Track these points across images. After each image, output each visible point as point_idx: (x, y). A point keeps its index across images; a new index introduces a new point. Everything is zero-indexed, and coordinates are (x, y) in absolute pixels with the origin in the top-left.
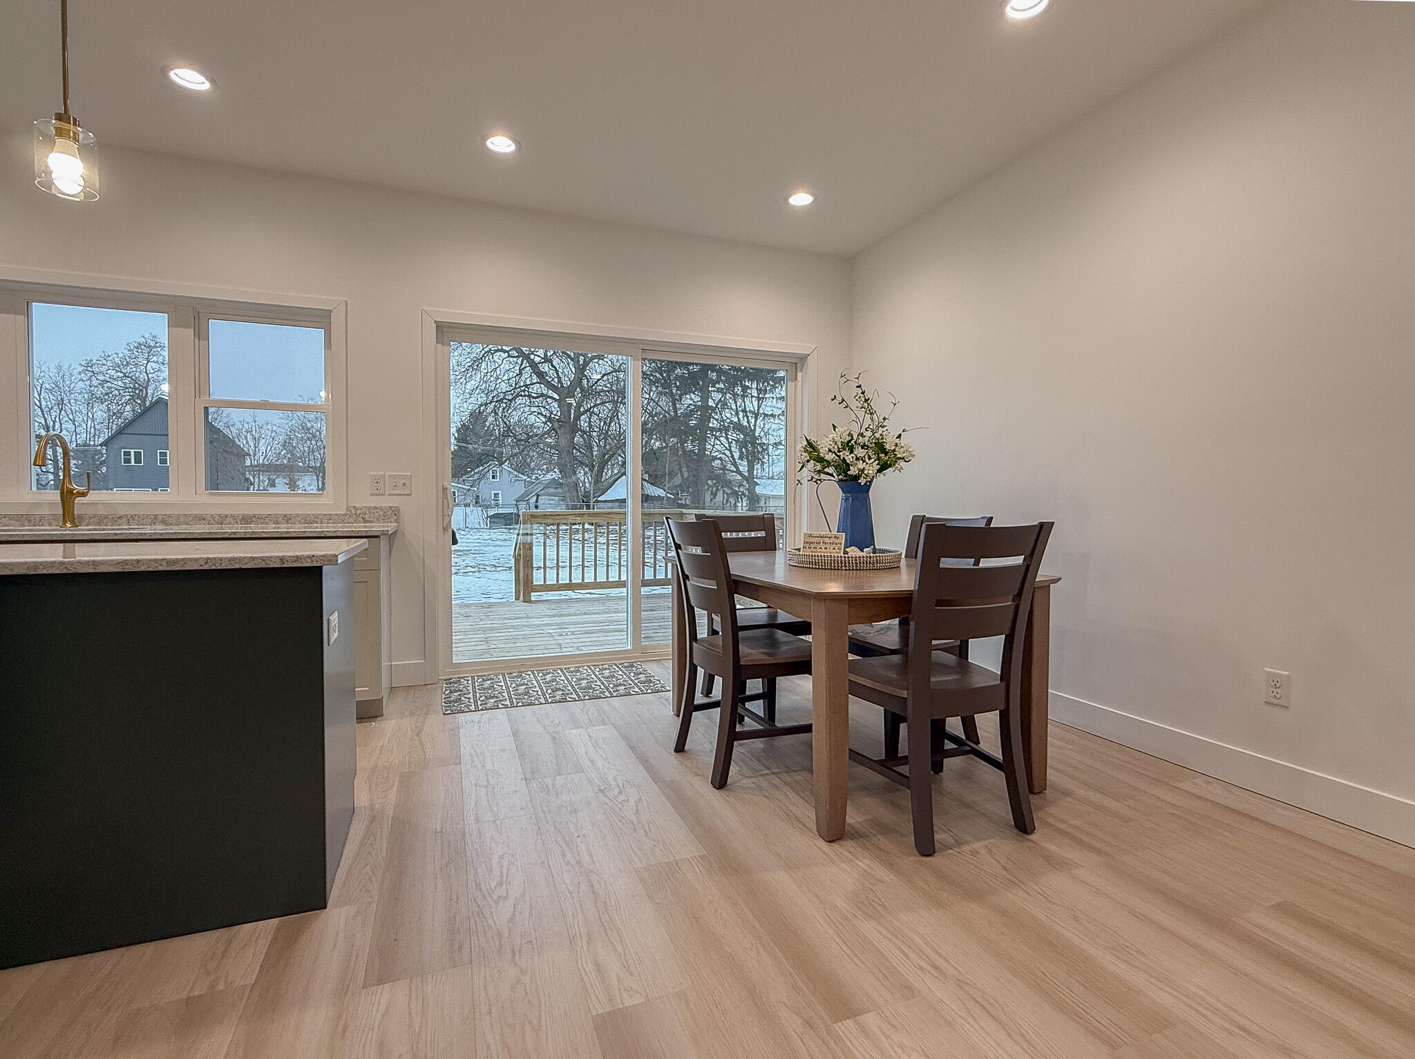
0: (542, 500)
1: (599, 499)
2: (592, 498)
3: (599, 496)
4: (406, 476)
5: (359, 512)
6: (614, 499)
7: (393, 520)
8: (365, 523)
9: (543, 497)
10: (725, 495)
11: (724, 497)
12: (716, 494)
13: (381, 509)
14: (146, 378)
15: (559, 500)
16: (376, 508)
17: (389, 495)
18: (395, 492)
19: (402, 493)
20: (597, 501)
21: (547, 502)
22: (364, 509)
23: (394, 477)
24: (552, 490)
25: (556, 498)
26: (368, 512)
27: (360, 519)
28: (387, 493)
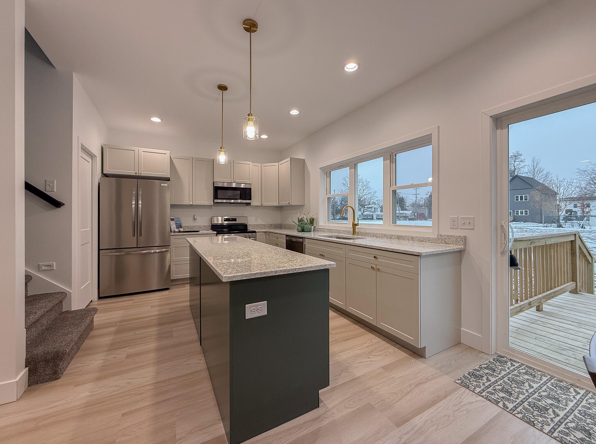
4: (471, 217)
5: (442, 238)
7: (461, 244)
8: (446, 244)
13: (454, 237)
14: (514, 168)
16: (451, 236)
17: (460, 229)
18: (464, 227)
19: (467, 228)
22: (445, 236)
23: (464, 218)
26: (447, 238)
27: (443, 241)
28: (459, 228)
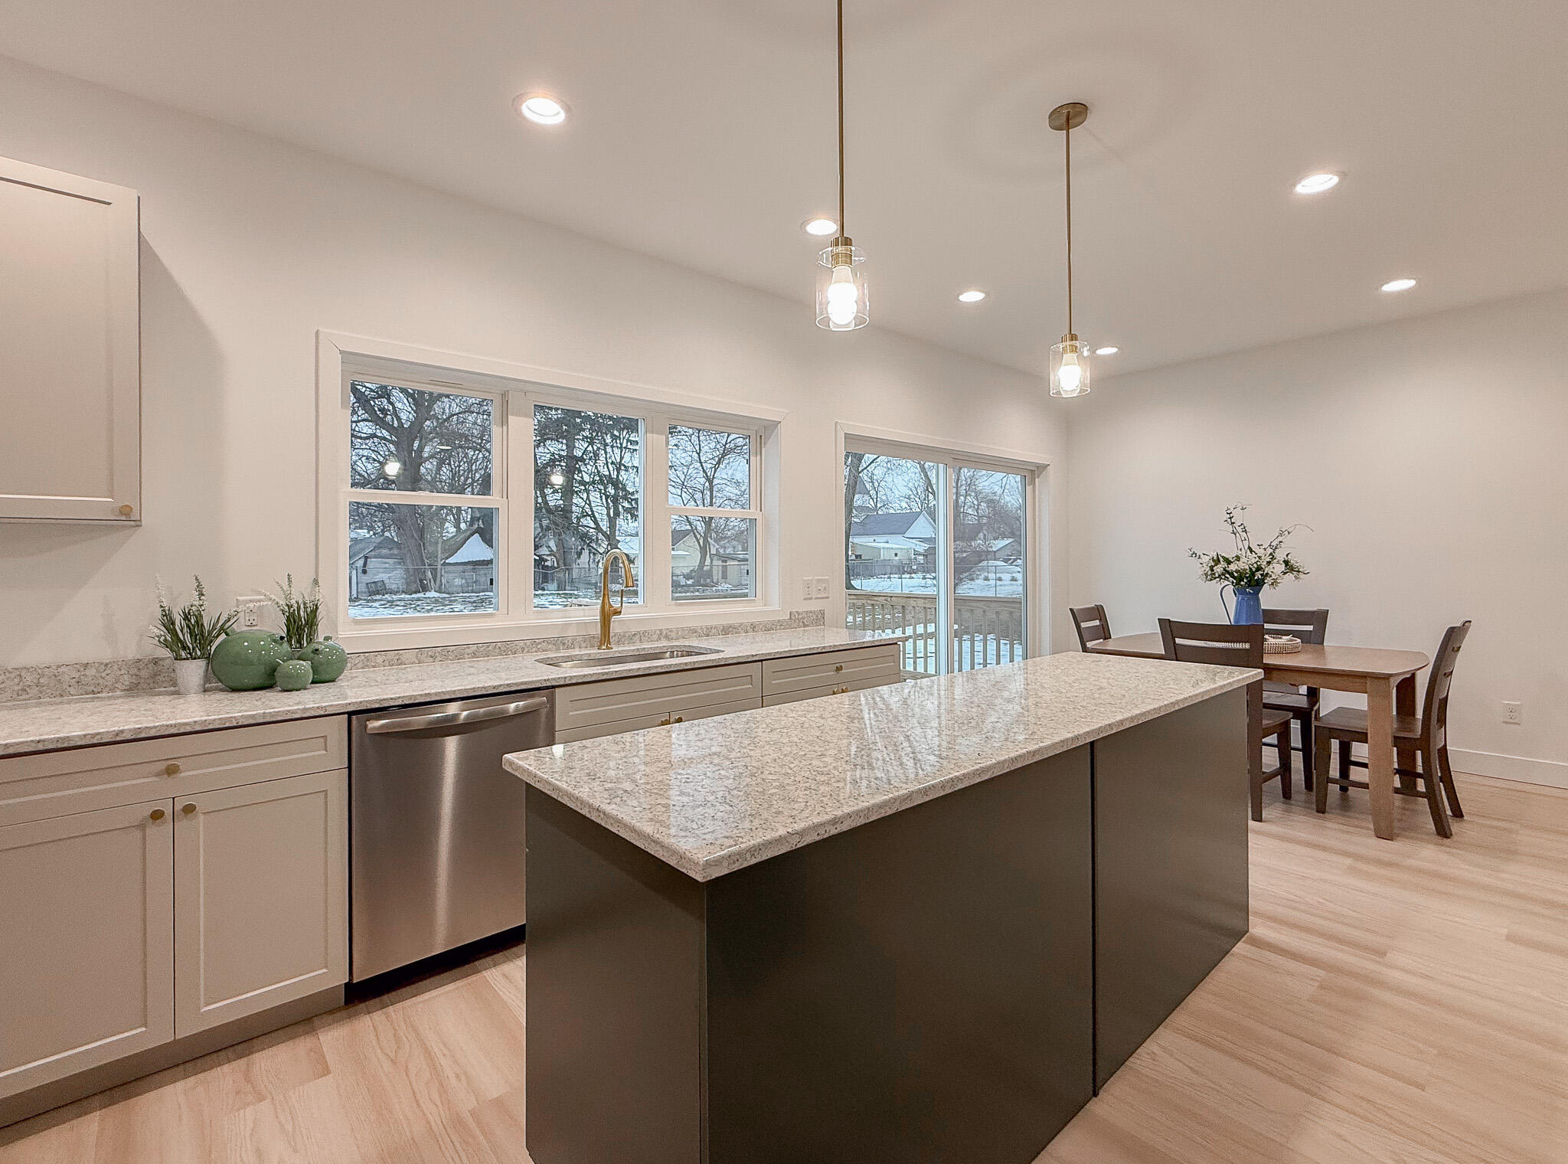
0: (373, 563)
1: (447, 561)
2: (439, 560)
3: (447, 558)
4: (826, 580)
5: (800, 616)
6: (467, 561)
7: (821, 623)
9: (373, 560)
10: (592, 555)
11: (590, 557)
12: (581, 553)
13: (814, 613)
15: (395, 563)
17: (815, 599)
18: (819, 596)
19: (824, 596)
20: (445, 564)
21: (378, 565)
22: (804, 613)
23: (818, 581)
24: (385, 551)
25: (391, 561)
26: (806, 617)
